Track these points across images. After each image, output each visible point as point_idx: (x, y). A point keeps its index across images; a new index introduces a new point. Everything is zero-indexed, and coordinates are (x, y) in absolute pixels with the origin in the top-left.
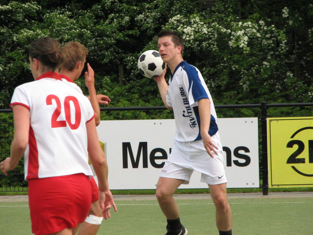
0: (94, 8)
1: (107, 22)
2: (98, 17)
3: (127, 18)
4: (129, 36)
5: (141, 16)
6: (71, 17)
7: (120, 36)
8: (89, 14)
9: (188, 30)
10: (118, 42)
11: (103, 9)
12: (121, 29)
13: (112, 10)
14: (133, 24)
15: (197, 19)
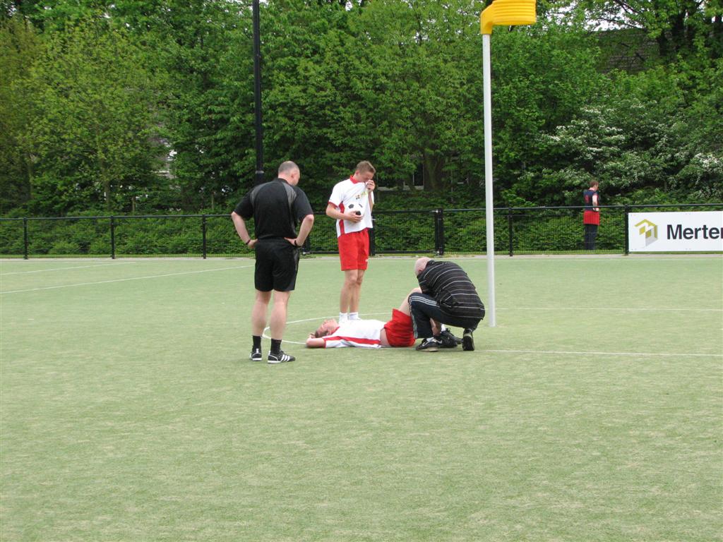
0: (650, 149)
1: (658, 157)
2: (653, 155)
3: (670, 156)
4: (672, 166)
5: (678, 154)
6: (637, 155)
7: (665, 165)
8: (647, 153)
9: (706, 161)
10: (664, 169)
11: (656, 150)
12: (666, 161)
13: (661, 151)
14: (673, 159)
15: (711, 155)
